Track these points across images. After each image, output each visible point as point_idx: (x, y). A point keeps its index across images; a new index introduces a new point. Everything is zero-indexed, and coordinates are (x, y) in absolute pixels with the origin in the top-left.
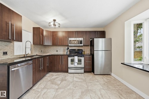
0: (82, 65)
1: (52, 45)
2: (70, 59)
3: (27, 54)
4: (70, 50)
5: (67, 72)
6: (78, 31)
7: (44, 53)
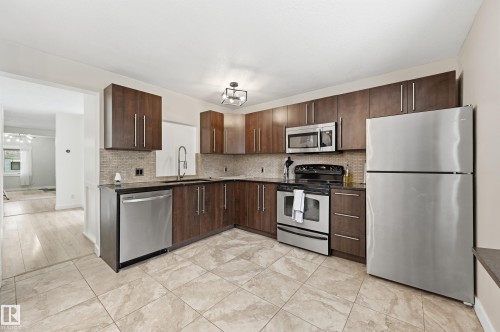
0: (323, 225)
1: (244, 152)
2: (281, 196)
3: (181, 174)
4: (297, 167)
5: (274, 236)
6: (316, 102)
7: (234, 175)
